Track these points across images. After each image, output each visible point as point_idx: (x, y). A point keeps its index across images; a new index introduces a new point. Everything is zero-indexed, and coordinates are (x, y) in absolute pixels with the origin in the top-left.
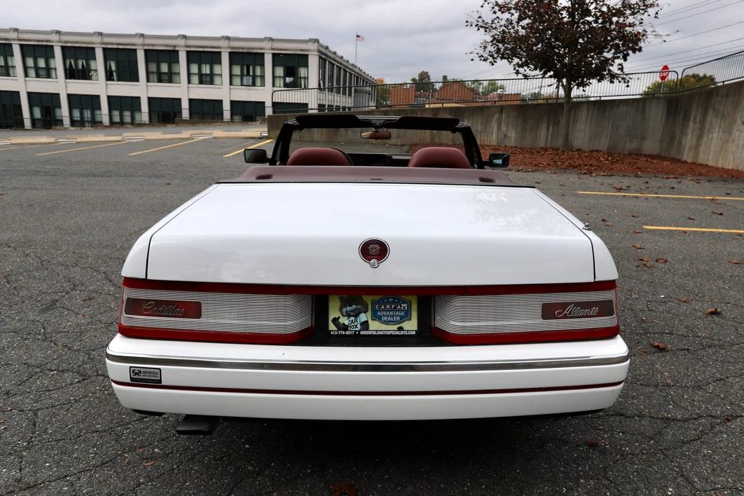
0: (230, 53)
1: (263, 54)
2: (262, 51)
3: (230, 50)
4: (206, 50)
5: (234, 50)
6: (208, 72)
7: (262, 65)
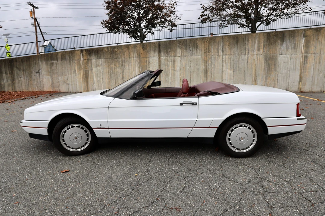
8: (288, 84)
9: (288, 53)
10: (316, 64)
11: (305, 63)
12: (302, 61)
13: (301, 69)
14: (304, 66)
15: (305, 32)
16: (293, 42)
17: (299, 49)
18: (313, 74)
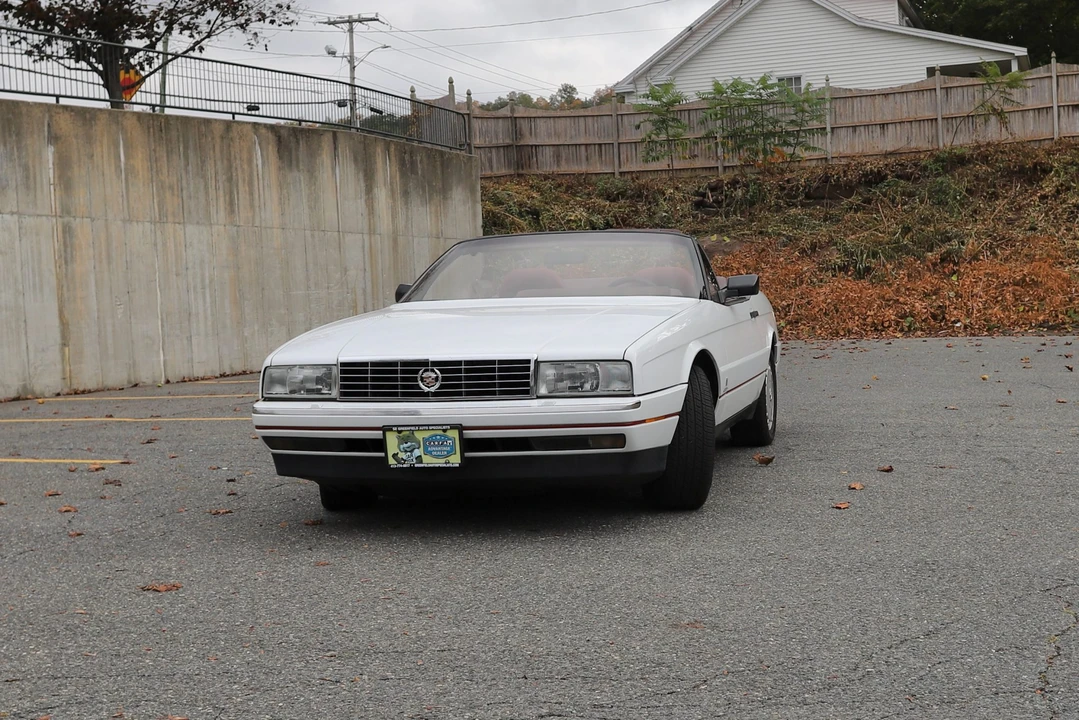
8: (26, 360)
9: (8, 210)
10: (101, 262)
11: (69, 260)
12: (59, 251)
13: (60, 287)
14: (66, 269)
15: (51, 117)
16: (19, 157)
17: (42, 191)
18: (98, 310)
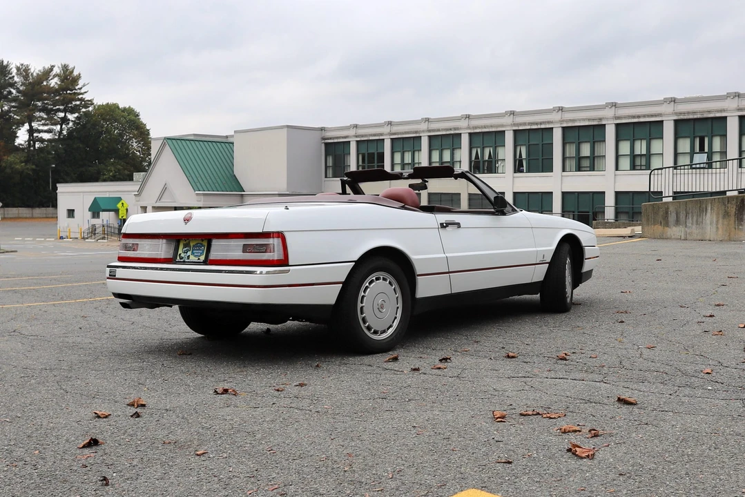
0: (676, 121)
1: (725, 118)
2: (723, 114)
3: (676, 118)
4: (642, 120)
5: (682, 117)
6: (644, 152)
7: (724, 136)
